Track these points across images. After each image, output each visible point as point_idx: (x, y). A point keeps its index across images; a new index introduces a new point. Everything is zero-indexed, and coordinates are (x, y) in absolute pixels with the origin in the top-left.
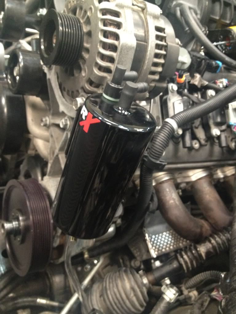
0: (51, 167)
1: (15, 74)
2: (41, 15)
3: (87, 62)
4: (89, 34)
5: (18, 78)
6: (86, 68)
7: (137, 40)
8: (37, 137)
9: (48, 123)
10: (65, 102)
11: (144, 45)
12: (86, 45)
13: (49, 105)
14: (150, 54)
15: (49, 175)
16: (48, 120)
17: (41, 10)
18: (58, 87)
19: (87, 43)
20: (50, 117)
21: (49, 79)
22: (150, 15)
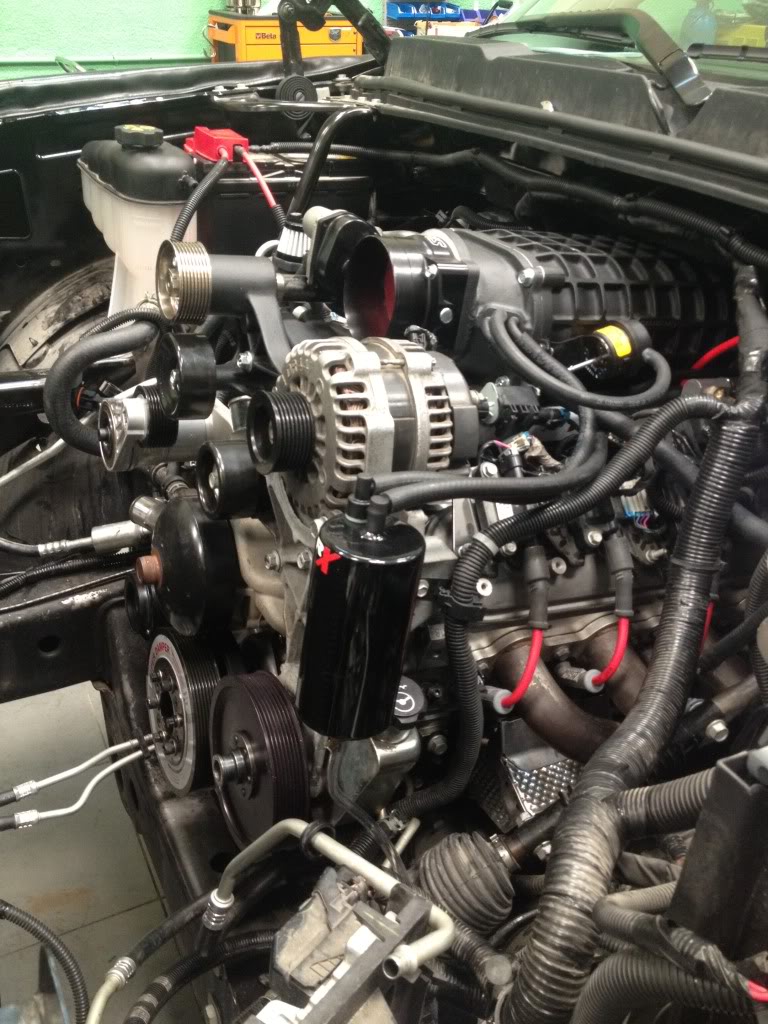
0: (292, 645)
1: (212, 486)
2: (244, 366)
3: (324, 462)
4: (322, 419)
5: (217, 491)
6: (324, 471)
7: (394, 417)
8: (260, 593)
9: (277, 562)
10: (301, 525)
11: (410, 421)
12: (320, 436)
13: (276, 529)
14: (423, 433)
15: (290, 661)
16: (277, 557)
17: (242, 357)
18: (287, 499)
19: (322, 432)
20: (281, 550)
21: (271, 487)
22: (414, 372)
